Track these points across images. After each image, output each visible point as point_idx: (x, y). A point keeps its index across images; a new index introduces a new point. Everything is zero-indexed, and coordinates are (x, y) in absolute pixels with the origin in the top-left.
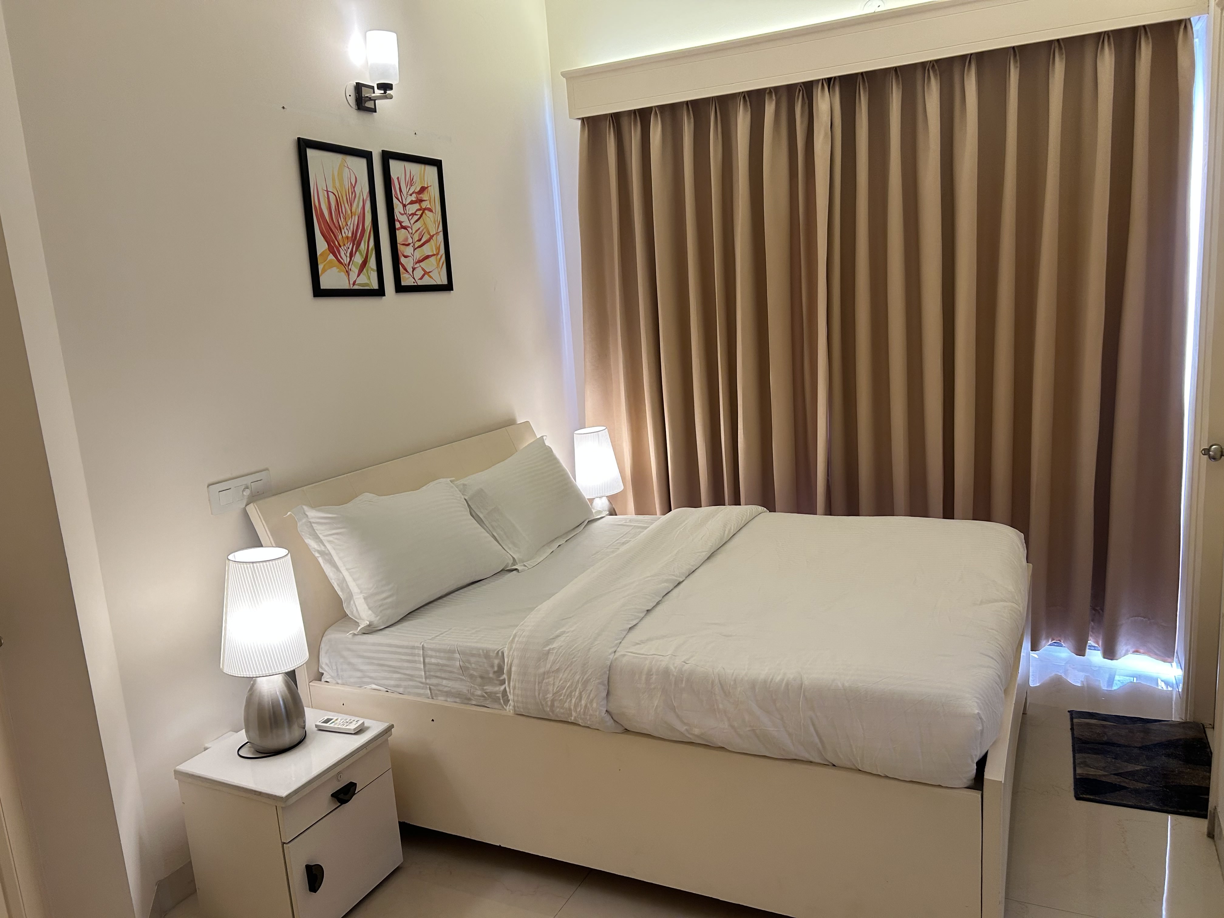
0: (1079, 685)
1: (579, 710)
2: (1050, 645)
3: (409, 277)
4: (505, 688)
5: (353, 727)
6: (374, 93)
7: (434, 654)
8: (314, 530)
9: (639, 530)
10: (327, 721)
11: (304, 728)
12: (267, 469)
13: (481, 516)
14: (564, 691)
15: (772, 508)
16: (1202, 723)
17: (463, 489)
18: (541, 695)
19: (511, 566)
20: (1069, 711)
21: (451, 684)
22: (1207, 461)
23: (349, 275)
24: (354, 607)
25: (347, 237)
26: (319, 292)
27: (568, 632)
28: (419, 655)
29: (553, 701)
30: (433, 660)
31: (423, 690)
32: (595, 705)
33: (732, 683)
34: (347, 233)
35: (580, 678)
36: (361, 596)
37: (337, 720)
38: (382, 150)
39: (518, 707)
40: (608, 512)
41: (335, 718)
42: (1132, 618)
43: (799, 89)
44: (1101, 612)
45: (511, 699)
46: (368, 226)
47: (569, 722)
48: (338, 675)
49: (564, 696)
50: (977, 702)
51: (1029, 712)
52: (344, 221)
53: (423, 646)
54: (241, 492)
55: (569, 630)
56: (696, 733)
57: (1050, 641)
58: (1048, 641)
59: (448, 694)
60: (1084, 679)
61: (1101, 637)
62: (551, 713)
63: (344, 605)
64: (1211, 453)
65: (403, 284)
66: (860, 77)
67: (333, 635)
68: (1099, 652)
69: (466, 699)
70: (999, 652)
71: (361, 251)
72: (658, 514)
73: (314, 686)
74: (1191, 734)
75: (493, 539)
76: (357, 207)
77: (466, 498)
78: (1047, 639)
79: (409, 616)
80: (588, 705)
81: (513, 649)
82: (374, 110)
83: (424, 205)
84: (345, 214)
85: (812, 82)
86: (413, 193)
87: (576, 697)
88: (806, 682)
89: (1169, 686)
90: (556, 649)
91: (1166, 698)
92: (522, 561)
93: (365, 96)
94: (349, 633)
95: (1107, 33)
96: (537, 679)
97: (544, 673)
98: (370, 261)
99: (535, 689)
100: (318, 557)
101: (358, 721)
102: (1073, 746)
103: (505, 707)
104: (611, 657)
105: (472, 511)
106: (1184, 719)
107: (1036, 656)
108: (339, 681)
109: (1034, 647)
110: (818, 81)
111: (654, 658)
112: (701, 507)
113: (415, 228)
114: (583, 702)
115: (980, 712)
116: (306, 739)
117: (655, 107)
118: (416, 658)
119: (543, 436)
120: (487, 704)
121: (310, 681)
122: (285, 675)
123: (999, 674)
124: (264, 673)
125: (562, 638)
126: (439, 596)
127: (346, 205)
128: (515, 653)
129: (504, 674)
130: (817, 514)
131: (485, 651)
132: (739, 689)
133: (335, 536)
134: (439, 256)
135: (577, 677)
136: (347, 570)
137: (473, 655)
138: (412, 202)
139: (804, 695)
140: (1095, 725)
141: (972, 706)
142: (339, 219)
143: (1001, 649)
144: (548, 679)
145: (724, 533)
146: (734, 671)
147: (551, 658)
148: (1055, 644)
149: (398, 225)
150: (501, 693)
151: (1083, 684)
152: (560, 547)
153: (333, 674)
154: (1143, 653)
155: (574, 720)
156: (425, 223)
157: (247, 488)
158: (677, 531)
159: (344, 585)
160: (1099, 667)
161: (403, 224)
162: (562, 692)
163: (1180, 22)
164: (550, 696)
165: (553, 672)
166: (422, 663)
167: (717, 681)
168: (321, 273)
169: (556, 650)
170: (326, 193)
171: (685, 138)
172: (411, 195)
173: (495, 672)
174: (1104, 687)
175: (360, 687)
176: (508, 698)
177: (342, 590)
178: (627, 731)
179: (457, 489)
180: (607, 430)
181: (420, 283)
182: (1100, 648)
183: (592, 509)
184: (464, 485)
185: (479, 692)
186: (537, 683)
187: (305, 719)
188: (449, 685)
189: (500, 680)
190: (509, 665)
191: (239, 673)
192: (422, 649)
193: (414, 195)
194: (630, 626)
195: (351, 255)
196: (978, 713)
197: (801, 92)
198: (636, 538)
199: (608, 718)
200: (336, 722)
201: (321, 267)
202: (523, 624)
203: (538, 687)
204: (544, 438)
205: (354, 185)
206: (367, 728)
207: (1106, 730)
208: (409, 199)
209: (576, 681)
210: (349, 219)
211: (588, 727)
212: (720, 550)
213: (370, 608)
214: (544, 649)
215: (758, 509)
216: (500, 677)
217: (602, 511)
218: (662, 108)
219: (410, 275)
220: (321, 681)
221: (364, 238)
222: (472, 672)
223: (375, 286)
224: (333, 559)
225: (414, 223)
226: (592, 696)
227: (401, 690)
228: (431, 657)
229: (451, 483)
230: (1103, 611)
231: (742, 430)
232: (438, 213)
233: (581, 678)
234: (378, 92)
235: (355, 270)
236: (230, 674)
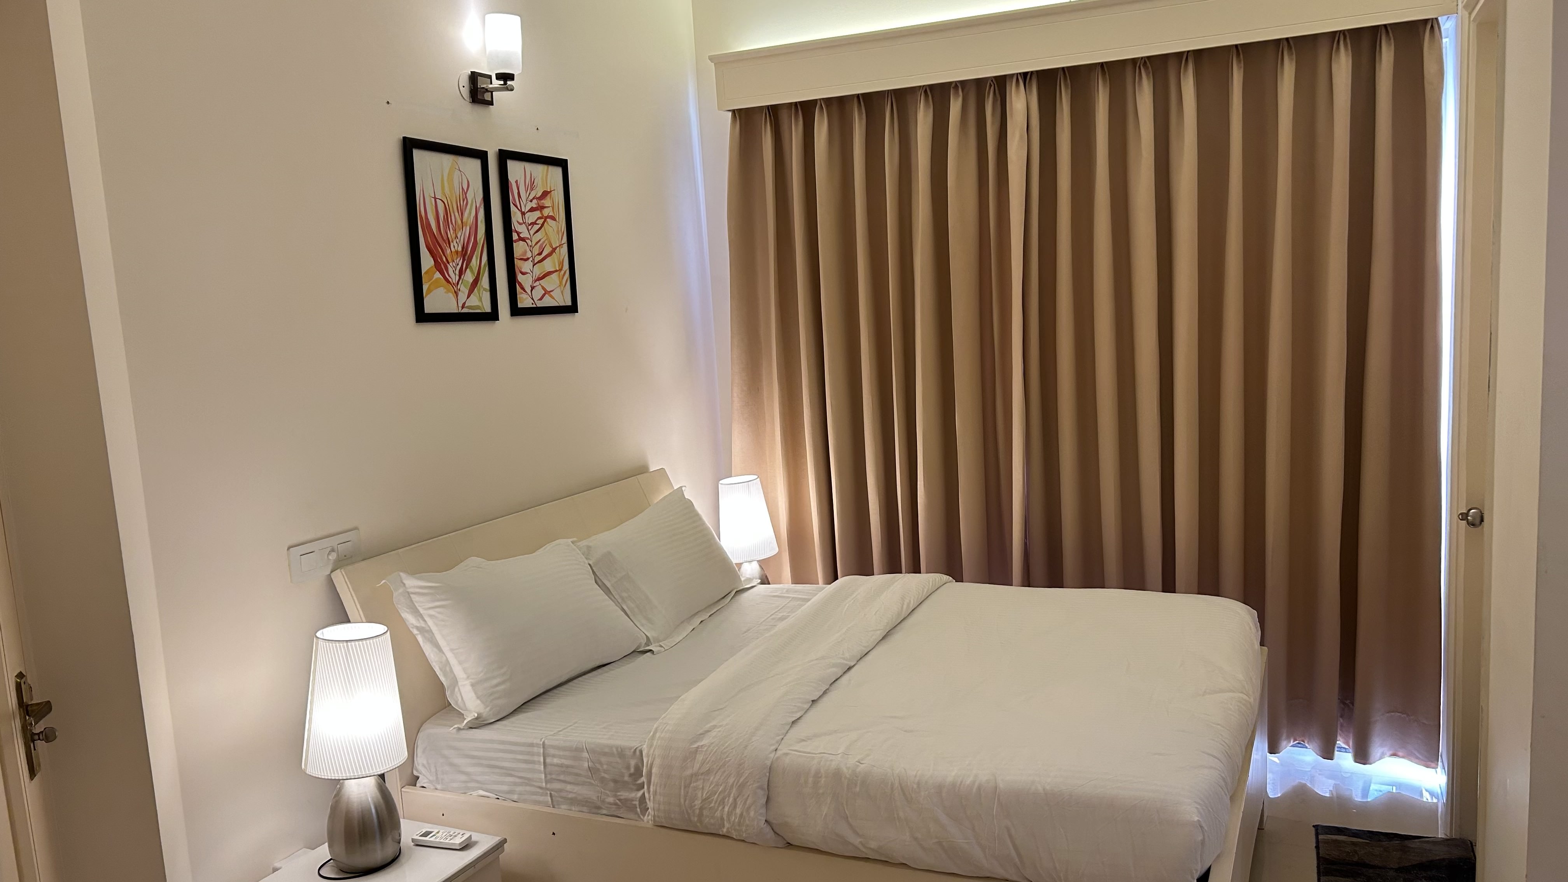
0: (1327, 795)
1: (733, 820)
2: (1293, 746)
3: (527, 298)
4: (644, 794)
5: (458, 841)
6: (491, 83)
7: (557, 752)
8: (411, 600)
9: (798, 602)
10: (426, 834)
11: (399, 843)
12: (356, 528)
13: (608, 584)
14: (716, 796)
15: (959, 578)
16: (1470, 841)
17: (588, 552)
18: (687, 802)
19: (644, 647)
20: (1314, 826)
21: (576, 789)
22: (1466, 526)
23: (457, 296)
24: (458, 695)
25: (457, 252)
26: (422, 317)
27: (721, 726)
28: (538, 754)
29: (701, 809)
30: (556, 761)
31: (543, 797)
32: (752, 814)
33: (915, 786)
34: (456, 246)
35: (734, 781)
36: (468, 682)
37: (438, 832)
38: (499, 149)
39: (658, 817)
40: (760, 581)
41: (437, 831)
42: (1388, 714)
43: (990, 83)
44: (1351, 706)
45: (651, 807)
46: (481, 239)
47: (720, 835)
48: (437, 778)
49: (715, 803)
50: (1197, 808)
51: (1267, 826)
52: (453, 233)
53: (544, 743)
54: (326, 556)
55: (721, 724)
56: (872, 847)
57: (1292, 742)
58: (1290, 742)
59: (573, 802)
60: (1333, 788)
61: (1351, 735)
62: (698, 824)
63: (448, 694)
64: (1469, 518)
65: (520, 305)
66: (1061, 73)
67: (432, 731)
68: (1350, 754)
69: (595, 808)
70: (1224, 752)
71: (472, 268)
72: (820, 583)
73: (408, 792)
74: (1457, 853)
75: (623, 613)
76: (469, 215)
77: (591, 563)
78: (1288, 738)
79: (523, 707)
80: (744, 814)
81: (654, 746)
82: (491, 103)
83: (546, 212)
84: (454, 225)
85: (1005, 76)
86: (534, 198)
87: (729, 805)
88: (1001, 785)
89: (1434, 797)
90: (706, 746)
91: (1431, 810)
92: (658, 640)
93: (481, 87)
94: (454, 727)
95: (1343, 32)
96: (683, 782)
97: (692, 775)
98: (482, 279)
99: (680, 795)
100: (417, 634)
101: (464, 834)
102: (1318, 867)
103: (642, 817)
104: (772, 755)
105: (597, 579)
106: (1449, 835)
107: (1276, 760)
108: (439, 787)
109: (1273, 749)
110: (1012, 75)
111: (822, 757)
112: (873, 575)
113: (535, 239)
114: (738, 811)
115: (1200, 820)
116: (402, 859)
117: (820, 99)
118: (536, 758)
119: (681, 487)
120: (620, 814)
121: (403, 786)
122: (378, 778)
123: (1223, 775)
124: (356, 774)
125: (713, 733)
126: (559, 683)
127: (457, 214)
128: (657, 753)
129: (642, 776)
130: (1013, 585)
131: (620, 750)
132: (923, 794)
133: (438, 610)
134: (562, 272)
135: (731, 780)
136: (452, 650)
137: (605, 754)
138: (532, 210)
139: (999, 799)
140: (1344, 842)
141: (1191, 813)
142: (448, 231)
143: (1228, 748)
144: (696, 782)
145: (902, 607)
146: (917, 772)
147: (700, 757)
148: (1299, 745)
149: (515, 236)
150: (638, 800)
151: (1333, 794)
152: (702, 623)
153: (431, 778)
154: (1403, 757)
155: (727, 832)
156: (546, 234)
157: (333, 550)
158: (845, 605)
159: (448, 669)
160: (1352, 773)
161: (522, 235)
162: (712, 798)
163: (1426, 21)
164: (698, 803)
165: (702, 774)
166: (542, 764)
167: (897, 784)
168: (426, 293)
169: (706, 748)
170: (433, 199)
171: (855, 136)
172: (531, 201)
173: (631, 775)
174: (1358, 798)
175: (465, 793)
176: (646, 806)
177: (445, 675)
178: (789, 845)
179: (579, 552)
180: (759, 479)
181: (540, 304)
182: (1351, 750)
183: (741, 577)
184: (589, 547)
185: (611, 800)
186: (682, 788)
187: (401, 831)
188: (575, 791)
189: (638, 784)
190: (649, 765)
191: (322, 774)
192: (542, 747)
193: (535, 201)
194: (794, 719)
195: (461, 273)
196: (1198, 821)
197: (992, 88)
198: (796, 613)
199: (768, 829)
200: (438, 835)
201: (425, 288)
202: (664, 717)
203: (684, 792)
204: (683, 488)
205: (465, 191)
206: (475, 843)
207: (1357, 849)
208: (530, 205)
209: (730, 784)
210: (460, 230)
211: (743, 841)
212: (896, 628)
213: (478, 698)
214: (692, 747)
215: (942, 578)
216: (636, 781)
217: (753, 579)
218: (828, 102)
219: (529, 295)
220: (415, 786)
221: (476, 253)
222: (603, 774)
223: (488, 309)
224: (435, 637)
225: (534, 234)
226: (748, 802)
227: (515, 797)
228: (554, 756)
229: (572, 544)
230: (1353, 705)
231: (923, 482)
232: (563, 219)
233: (736, 781)
234: (496, 83)
235: (464, 290)
236: (314, 775)
